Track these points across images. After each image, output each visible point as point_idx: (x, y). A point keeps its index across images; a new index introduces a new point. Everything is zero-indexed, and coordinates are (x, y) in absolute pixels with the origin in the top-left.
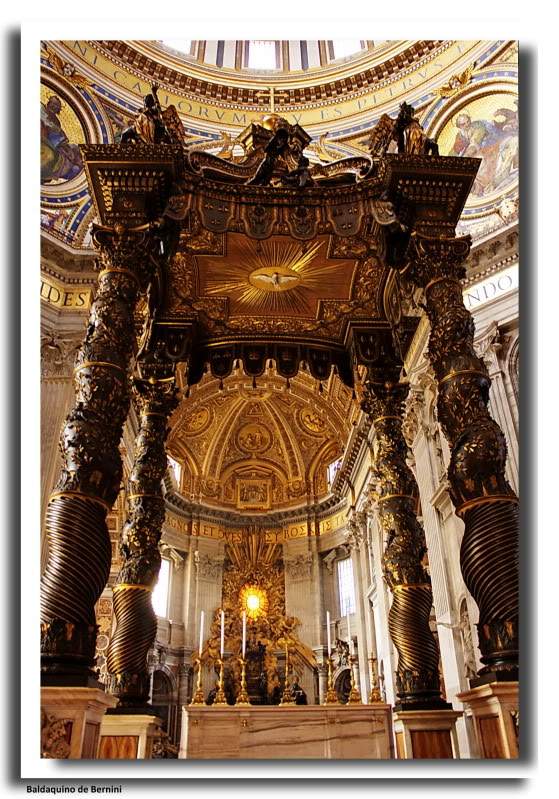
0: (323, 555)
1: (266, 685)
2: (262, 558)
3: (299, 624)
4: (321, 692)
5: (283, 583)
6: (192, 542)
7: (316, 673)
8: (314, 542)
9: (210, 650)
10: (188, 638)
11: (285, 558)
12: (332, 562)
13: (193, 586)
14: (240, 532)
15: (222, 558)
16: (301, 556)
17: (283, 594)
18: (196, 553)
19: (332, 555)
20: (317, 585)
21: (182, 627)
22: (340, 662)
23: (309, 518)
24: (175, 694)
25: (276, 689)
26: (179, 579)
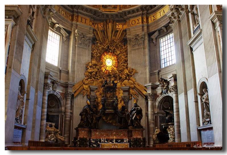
0: (150, 35)
1: (117, 105)
2: (114, 38)
3: (136, 72)
4: (149, 109)
5: (126, 51)
6: (74, 25)
7: (146, 99)
8: (145, 28)
9: (84, 86)
10: (71, 78)
11: (128, 36)
12: (156, 39)
13: (74, 49)
14: (102, 23)
15: (92, 35)
16: (138, 35)
17: (126, 57)
18: (76, 31)
19: (156, 34)
20: (147, 50)
21: (68, 73)
22: (162, 92)
23: (143, 14)
24: (63, 109)
25: (123, 107)
26: (66, 46)
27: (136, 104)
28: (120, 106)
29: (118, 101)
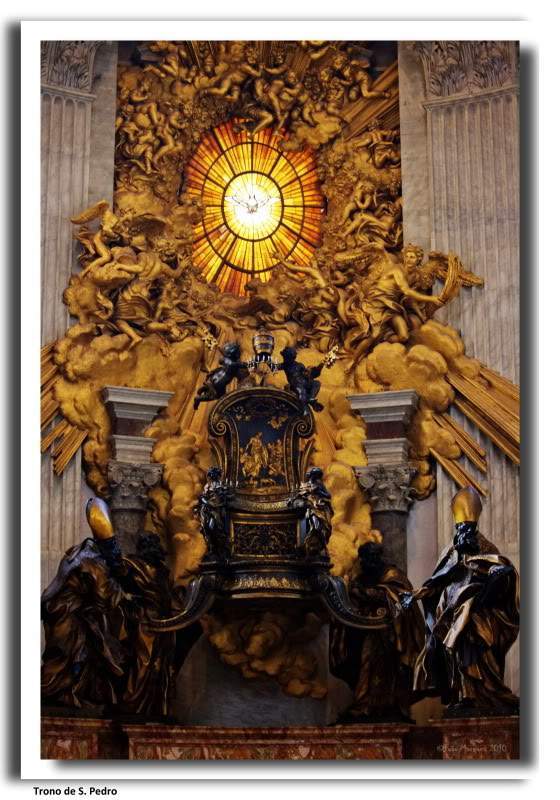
3: (469, 285)
27: (470, 527)
28: (342, 546)
29: (327, 507)
